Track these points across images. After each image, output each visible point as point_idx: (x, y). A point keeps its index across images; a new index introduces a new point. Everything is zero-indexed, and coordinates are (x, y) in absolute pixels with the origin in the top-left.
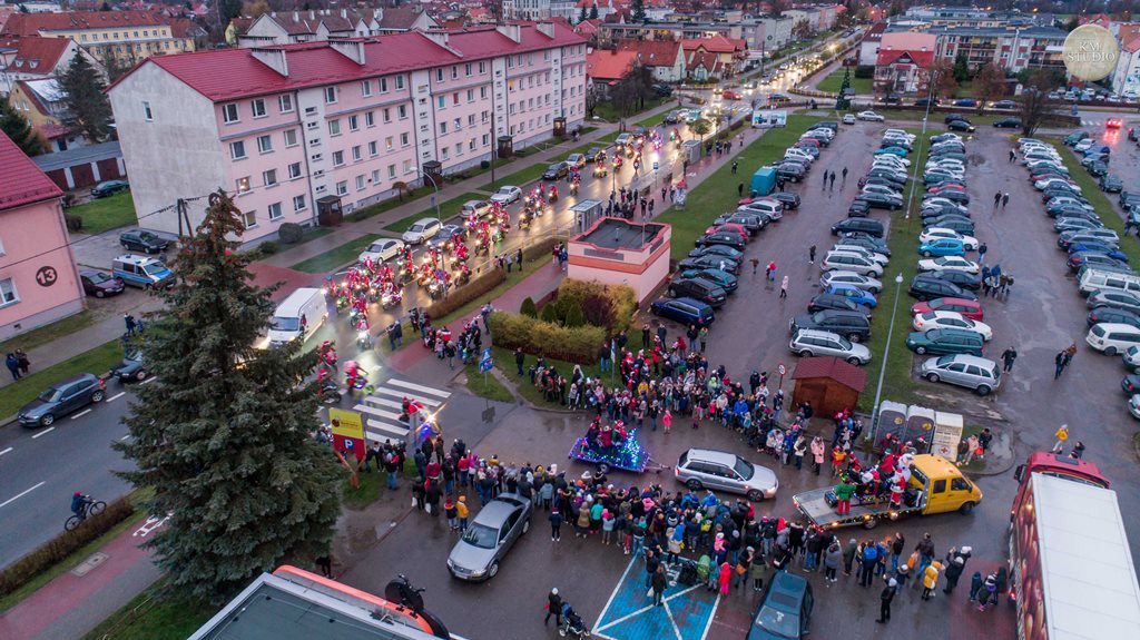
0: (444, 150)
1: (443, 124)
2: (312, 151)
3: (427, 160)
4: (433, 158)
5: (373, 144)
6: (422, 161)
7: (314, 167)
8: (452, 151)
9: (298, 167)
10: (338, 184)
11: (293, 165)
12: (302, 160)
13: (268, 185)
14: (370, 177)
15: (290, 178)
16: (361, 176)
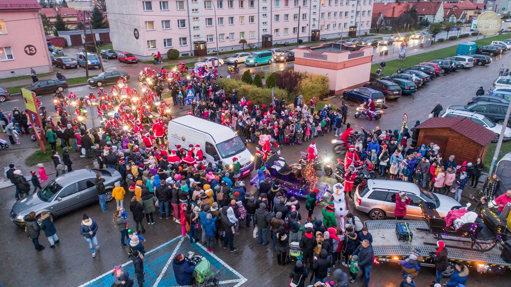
0: (277, 30)
1: (277, 16)
2: (192, 14)
3: (265, 33)
4: (269, 33)
5: (232, 18)
6: (262, 33)
7: (194, 23)
8: (281, 31)
9: (184, 22)
10: (207, 36)
11: (181, 20)
12: (186, 18)
13: (165, 28)
14: (228, 36)
15: (179, 27)
16: (223, 34)
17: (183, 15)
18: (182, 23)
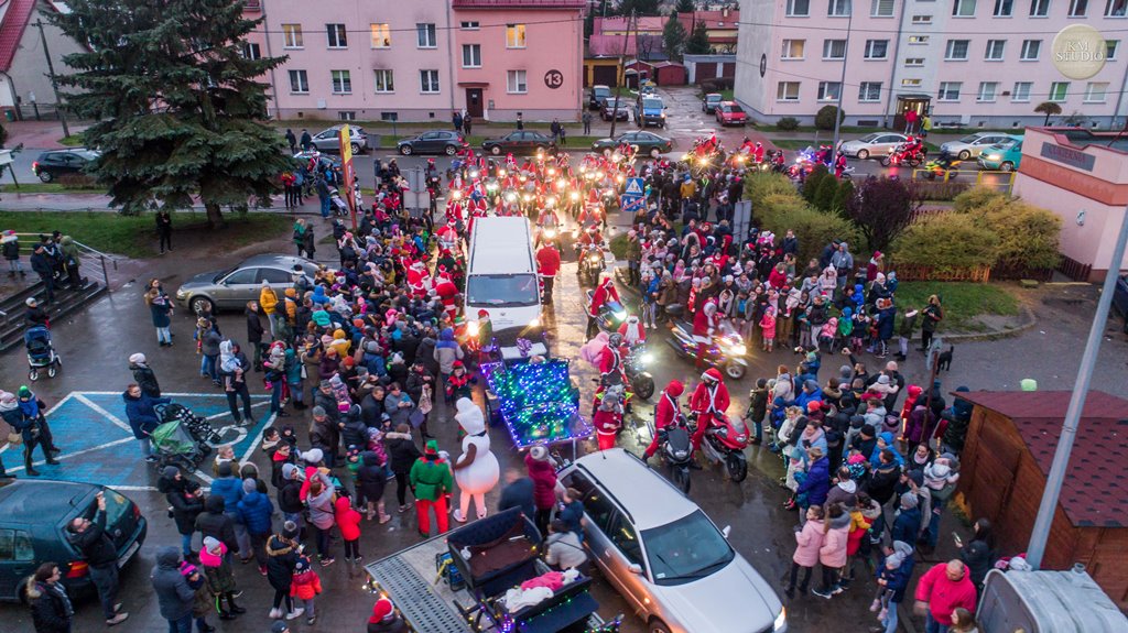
2: (911, 30)
5: (1035, 43)
7: (910, 51)
9: (885, 47)
10: (943, 84)
11: (876, 41)
12: (892, 37)
13: (829, 58)
14: (1011, 89)
15: (867, 56)
16: (992, 84)
17: (884, 28)
18: (880, 47)
